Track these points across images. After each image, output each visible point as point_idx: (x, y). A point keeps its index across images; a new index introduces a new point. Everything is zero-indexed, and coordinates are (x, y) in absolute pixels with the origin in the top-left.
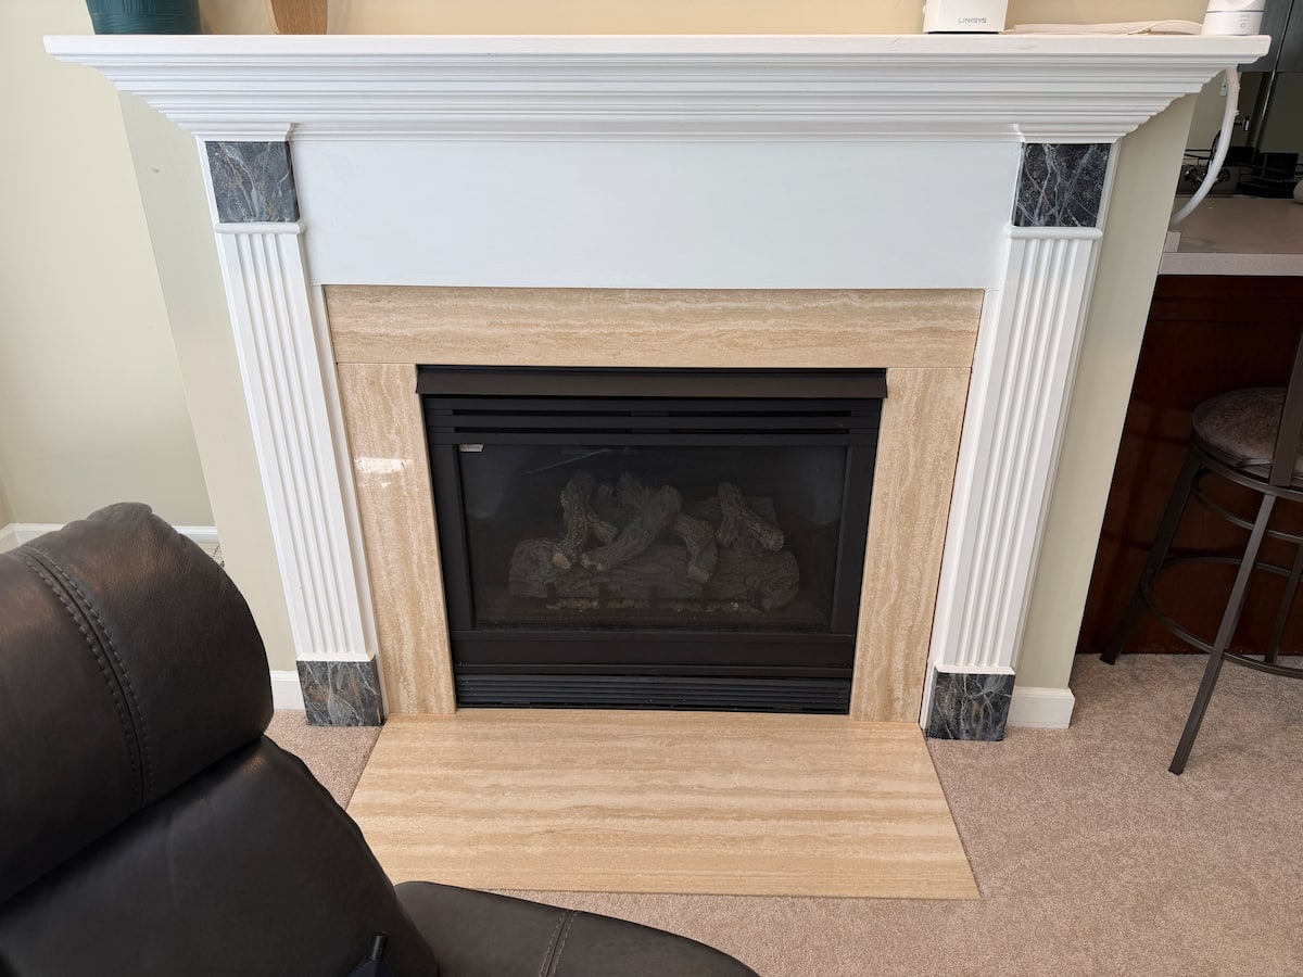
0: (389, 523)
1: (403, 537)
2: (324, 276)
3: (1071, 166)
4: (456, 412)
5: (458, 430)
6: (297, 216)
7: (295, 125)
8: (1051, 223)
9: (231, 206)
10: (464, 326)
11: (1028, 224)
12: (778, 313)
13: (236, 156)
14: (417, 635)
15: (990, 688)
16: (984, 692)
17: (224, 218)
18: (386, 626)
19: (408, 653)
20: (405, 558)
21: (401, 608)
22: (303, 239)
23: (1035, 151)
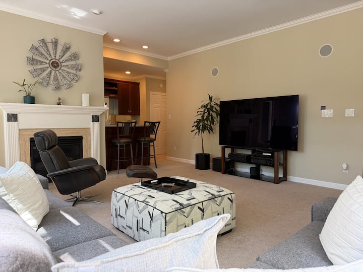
2: (19, 128)
3: (96, 117)
6: (17, 121)
8: (95, 122)
9: (9, 120)
11: (93, 122)
13: (10, 115)
17: (7, 121)
22: (18, 124)
23: (93, 116)
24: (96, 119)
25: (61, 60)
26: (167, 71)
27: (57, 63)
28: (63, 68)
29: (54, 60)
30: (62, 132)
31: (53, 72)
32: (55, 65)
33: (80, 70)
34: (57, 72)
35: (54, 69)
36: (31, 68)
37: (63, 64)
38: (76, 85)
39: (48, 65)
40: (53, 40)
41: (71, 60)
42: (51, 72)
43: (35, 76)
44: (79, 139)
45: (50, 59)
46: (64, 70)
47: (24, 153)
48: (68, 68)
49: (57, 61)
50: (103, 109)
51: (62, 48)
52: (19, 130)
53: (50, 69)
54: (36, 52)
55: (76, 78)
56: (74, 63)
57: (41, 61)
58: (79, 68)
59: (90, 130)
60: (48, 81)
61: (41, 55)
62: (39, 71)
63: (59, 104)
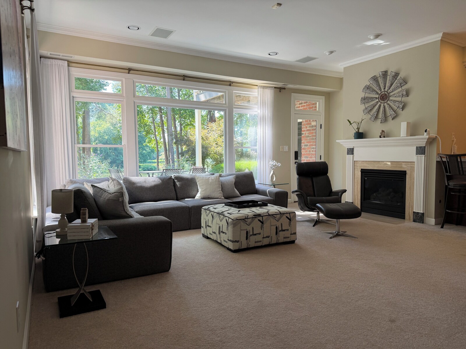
0: (356, 186)
1: (357, 188)
2: (354, 160)
3: (421, 149)
4: (364, 174)
5: (365, 176)
6: (353, 154)
7: (353, 147)
8: (419, 154)
9: (348, 154)
10: (365, 165)
11: (417, 155)
12: (395, 164)
13: (349, 149)
14: (357, 200)
15: (420, 214)
16: (419, 215)
17: (347, 155)
18: (355, 199)
19: (356, 202)
20: (357, 191)
21: (356, 197)
22: (353, 156)
23: (417, 147)
25: (389, 91)
27: (386, 95)
28: (391, 98)
29: (383, 93)
31: (382, 105)
32: (384, 97)
33: (407, 95)
34: (386, 104)
35: (383, 102)
36: (363, 107)
37: (391, 94)
38: (403, 114)
41: (398, 87)
42: (380, 106)
43: (365, 113)
44: (403, 174)
45: (380, 92)
46: (391, 100)
47: (356, 181)
48: (395, 96)
49: (386, 93)
50: (425, 139)
51: (389, 78)
52: (354, 162)
53: (379, 103)
54: (368, 91)
55: (401, 106)
56: (400, 89)
57: (371, 97)
58: (405, 93)
59: (414, 165)
60: (375, 115)
61: (372, 92)
62: (369, 108)
63: (380, 137)
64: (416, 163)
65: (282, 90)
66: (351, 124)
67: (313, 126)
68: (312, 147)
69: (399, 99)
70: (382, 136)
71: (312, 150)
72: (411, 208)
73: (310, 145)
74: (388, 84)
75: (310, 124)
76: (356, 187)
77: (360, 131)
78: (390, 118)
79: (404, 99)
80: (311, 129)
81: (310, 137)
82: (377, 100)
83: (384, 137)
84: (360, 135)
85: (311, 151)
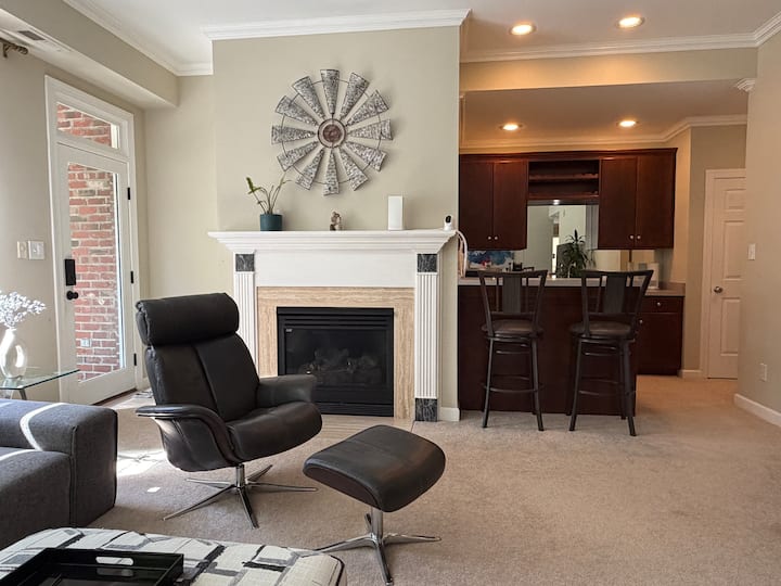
0: (266, 350)
2: (258, 284)
3: (428, 259)
4: (286, 319)
5: (286, 325)
6: (253, 270)
7: (256, 250)
8: (425, 271)
9: (239, 268)
10: (288, 296)
11: (421, 272)
12: (366, 293)
13: (242, 257)
15: (431, 404)
16: (428, 405)
17: (237, 271)
22: (254, 276)
23: (419, 255)
24: (427, 263)
25: (345, 121)
26: (749, 84)
27: (337, 128)
28: (350, 139)
29: (331, 123)
30: (343, 298)
31: (328, 151)
32: (332, 134)
33: (392, 136)
34: (337, 151)
35: (330, 144)
36: (280, 151)
37: (350, 129)
38: (382, 179)
39: (316, 137)
40: (325, 72)
41: (368, 113)
42: (322, 153)
43: (285, 168)
44: (386, 316)
45: (321, 121)
46: (352, 143)
47: (265, 339)
48: (361, 135)
49: (336, 123)
50: (443, 237)
51: (344, 89)
52: (257, 289)
53: (321, 147)
54: (290, 112)
55: (379, 160)
56: (375, 120)
57: (300, 130)
58: (387, 131)
59: (413, 294)
60: (313, 176)
61: (301, 116)
62: (296, 157)
63: (333, 228)
64: (416, 292)
65: (11, 52)
66: (253, 191)
67: (91, 191)
68: (93, 248)
69: (374, 143)
70: (337, 227)
71: (93, 256)
72: (406, 392)
73: (84, 244)
74: (341, 104)
75: (84, 185)
76: (265, 353)
77: (276, 211)
78: (351, 186)
79: (385, 144)
80: (87, 198)
81: (85, 220)
82: (316, 139)
83: (341, 229)
84: (275, 222)
85: (90, 260)
